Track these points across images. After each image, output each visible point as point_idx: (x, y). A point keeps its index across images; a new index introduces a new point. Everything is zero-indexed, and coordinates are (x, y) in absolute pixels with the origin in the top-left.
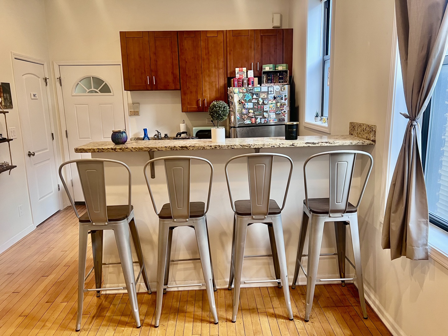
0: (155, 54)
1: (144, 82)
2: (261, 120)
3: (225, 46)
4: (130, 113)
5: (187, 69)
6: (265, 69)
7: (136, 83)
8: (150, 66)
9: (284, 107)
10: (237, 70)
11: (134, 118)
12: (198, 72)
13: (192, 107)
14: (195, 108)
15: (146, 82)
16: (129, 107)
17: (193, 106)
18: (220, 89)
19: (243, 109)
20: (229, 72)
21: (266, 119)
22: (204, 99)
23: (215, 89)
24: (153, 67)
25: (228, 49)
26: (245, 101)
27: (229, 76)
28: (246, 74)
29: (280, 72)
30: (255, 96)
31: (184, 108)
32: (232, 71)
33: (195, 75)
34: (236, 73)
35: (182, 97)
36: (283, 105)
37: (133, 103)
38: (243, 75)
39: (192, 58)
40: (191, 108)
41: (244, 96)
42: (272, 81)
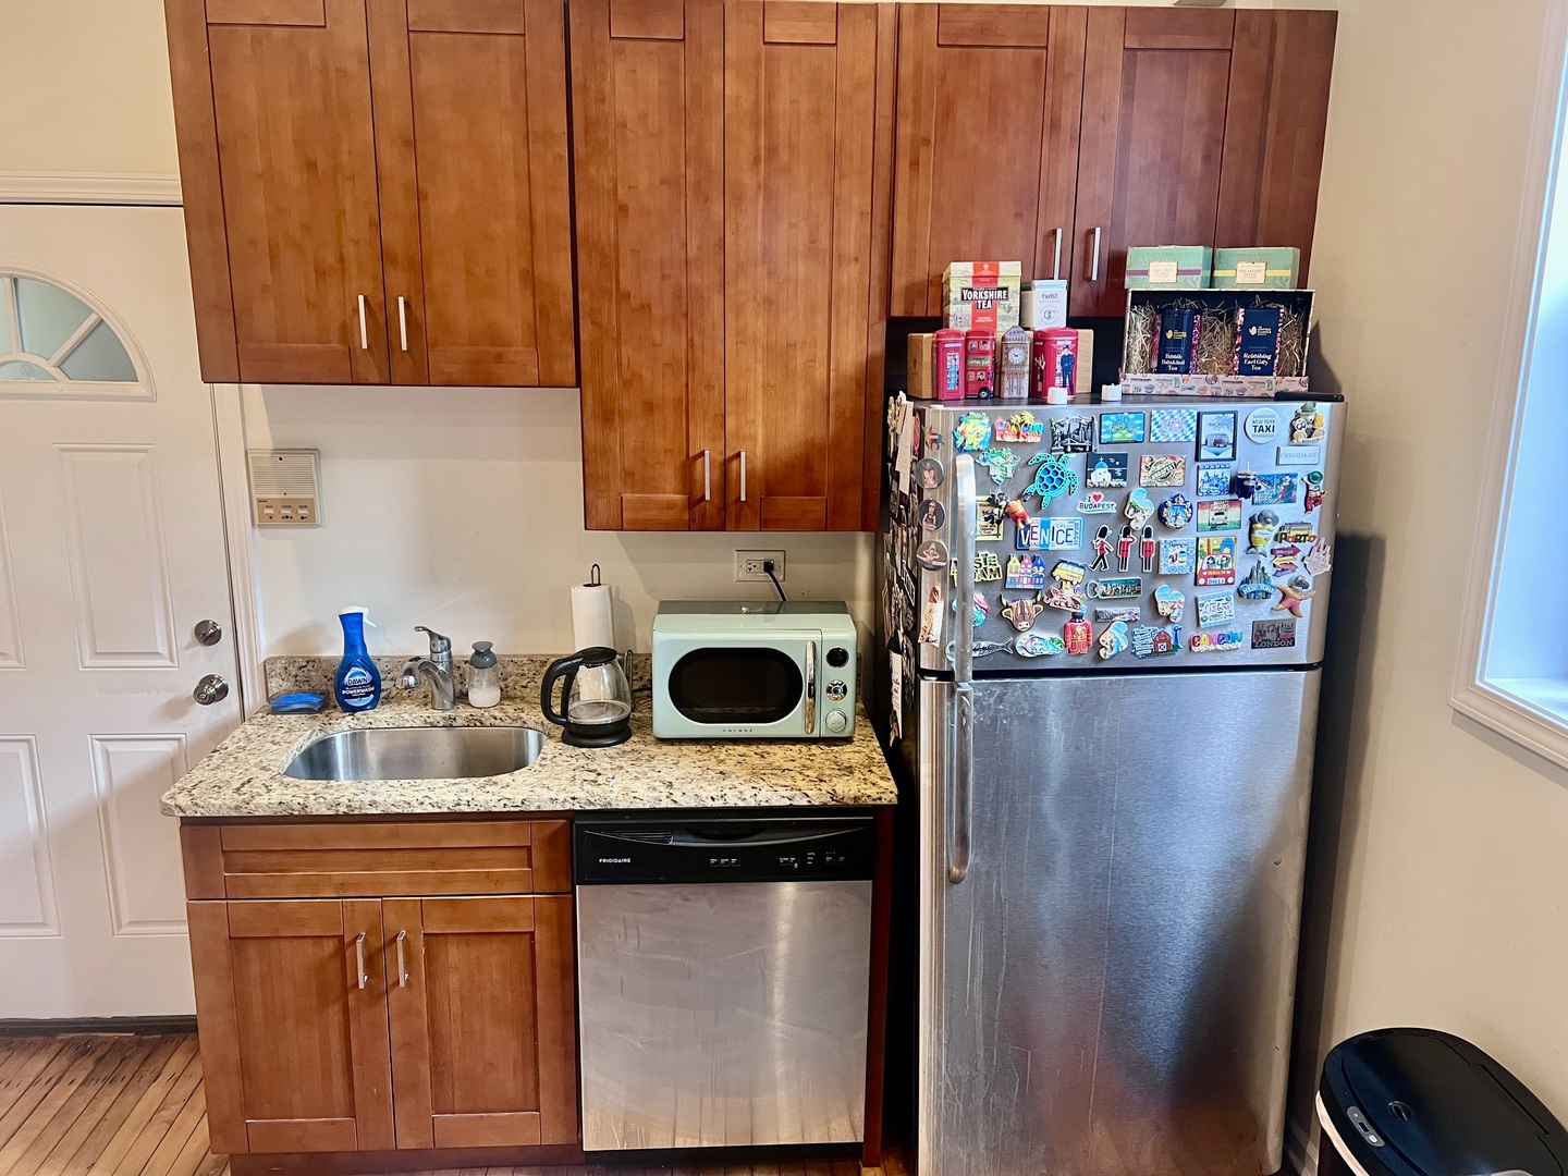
0: (411, 143)
1: (335, 334)
2: (1131, 635)
3: (885, 108)
4: (261, 513)
5: (625, 255)
6: (1146, 273)
7: (282, 338)
8: (377, 225)
9: (1297, 551)
10: (960, 274)
11: (286, 542)
12: (695, 279)
13: (650, 501)
14: (670, 506)
15: (347, 331)
16: (254, 475)
17: (660, 496)
18: (838, 392)
19: (1015, 558)
20: (899, 283)
21: (1169, 630)
22: (730, 453)
23: (802, 393)
24: (394, 234)
25: (905, 130)
26: (1032, 504)
27: (898, 310)
28: (1015, 302)
29: (1245, 298)
30: (1101, 475)
31: (602, 505)
32: (920, 275)
33: (677, 295)
34: (955, 294)
35: (590, 438)
36: (1297, 539)
37: (280, 452)
38: (1000, 312)
39: (663, 182)
40: (644, 504)
41: (1028, 472)
42: (1188, 358)
